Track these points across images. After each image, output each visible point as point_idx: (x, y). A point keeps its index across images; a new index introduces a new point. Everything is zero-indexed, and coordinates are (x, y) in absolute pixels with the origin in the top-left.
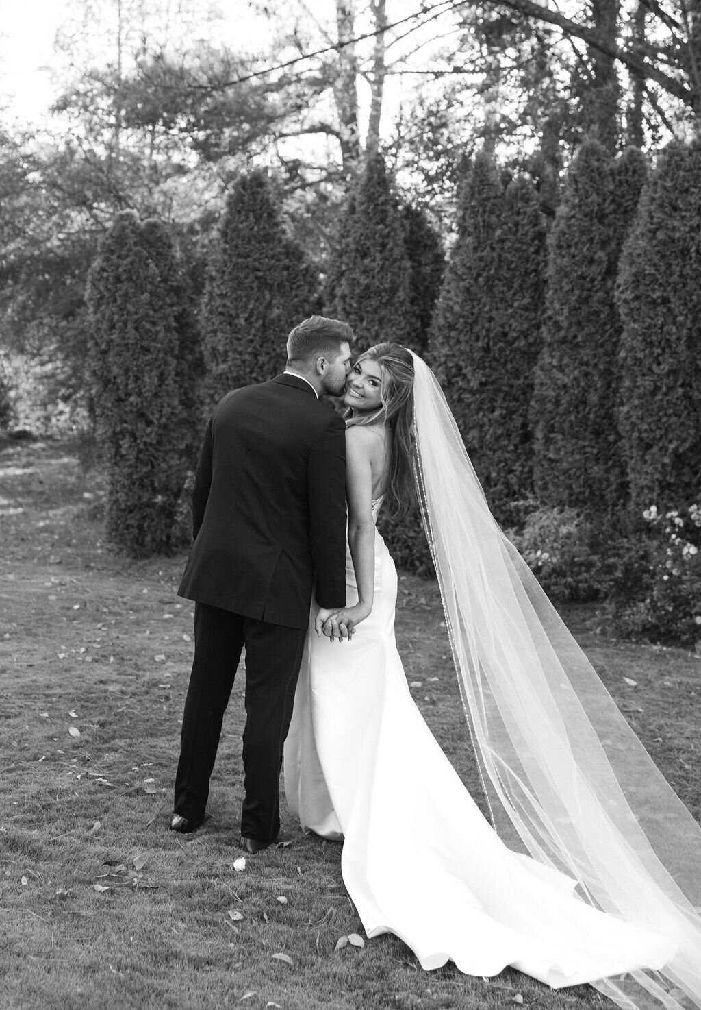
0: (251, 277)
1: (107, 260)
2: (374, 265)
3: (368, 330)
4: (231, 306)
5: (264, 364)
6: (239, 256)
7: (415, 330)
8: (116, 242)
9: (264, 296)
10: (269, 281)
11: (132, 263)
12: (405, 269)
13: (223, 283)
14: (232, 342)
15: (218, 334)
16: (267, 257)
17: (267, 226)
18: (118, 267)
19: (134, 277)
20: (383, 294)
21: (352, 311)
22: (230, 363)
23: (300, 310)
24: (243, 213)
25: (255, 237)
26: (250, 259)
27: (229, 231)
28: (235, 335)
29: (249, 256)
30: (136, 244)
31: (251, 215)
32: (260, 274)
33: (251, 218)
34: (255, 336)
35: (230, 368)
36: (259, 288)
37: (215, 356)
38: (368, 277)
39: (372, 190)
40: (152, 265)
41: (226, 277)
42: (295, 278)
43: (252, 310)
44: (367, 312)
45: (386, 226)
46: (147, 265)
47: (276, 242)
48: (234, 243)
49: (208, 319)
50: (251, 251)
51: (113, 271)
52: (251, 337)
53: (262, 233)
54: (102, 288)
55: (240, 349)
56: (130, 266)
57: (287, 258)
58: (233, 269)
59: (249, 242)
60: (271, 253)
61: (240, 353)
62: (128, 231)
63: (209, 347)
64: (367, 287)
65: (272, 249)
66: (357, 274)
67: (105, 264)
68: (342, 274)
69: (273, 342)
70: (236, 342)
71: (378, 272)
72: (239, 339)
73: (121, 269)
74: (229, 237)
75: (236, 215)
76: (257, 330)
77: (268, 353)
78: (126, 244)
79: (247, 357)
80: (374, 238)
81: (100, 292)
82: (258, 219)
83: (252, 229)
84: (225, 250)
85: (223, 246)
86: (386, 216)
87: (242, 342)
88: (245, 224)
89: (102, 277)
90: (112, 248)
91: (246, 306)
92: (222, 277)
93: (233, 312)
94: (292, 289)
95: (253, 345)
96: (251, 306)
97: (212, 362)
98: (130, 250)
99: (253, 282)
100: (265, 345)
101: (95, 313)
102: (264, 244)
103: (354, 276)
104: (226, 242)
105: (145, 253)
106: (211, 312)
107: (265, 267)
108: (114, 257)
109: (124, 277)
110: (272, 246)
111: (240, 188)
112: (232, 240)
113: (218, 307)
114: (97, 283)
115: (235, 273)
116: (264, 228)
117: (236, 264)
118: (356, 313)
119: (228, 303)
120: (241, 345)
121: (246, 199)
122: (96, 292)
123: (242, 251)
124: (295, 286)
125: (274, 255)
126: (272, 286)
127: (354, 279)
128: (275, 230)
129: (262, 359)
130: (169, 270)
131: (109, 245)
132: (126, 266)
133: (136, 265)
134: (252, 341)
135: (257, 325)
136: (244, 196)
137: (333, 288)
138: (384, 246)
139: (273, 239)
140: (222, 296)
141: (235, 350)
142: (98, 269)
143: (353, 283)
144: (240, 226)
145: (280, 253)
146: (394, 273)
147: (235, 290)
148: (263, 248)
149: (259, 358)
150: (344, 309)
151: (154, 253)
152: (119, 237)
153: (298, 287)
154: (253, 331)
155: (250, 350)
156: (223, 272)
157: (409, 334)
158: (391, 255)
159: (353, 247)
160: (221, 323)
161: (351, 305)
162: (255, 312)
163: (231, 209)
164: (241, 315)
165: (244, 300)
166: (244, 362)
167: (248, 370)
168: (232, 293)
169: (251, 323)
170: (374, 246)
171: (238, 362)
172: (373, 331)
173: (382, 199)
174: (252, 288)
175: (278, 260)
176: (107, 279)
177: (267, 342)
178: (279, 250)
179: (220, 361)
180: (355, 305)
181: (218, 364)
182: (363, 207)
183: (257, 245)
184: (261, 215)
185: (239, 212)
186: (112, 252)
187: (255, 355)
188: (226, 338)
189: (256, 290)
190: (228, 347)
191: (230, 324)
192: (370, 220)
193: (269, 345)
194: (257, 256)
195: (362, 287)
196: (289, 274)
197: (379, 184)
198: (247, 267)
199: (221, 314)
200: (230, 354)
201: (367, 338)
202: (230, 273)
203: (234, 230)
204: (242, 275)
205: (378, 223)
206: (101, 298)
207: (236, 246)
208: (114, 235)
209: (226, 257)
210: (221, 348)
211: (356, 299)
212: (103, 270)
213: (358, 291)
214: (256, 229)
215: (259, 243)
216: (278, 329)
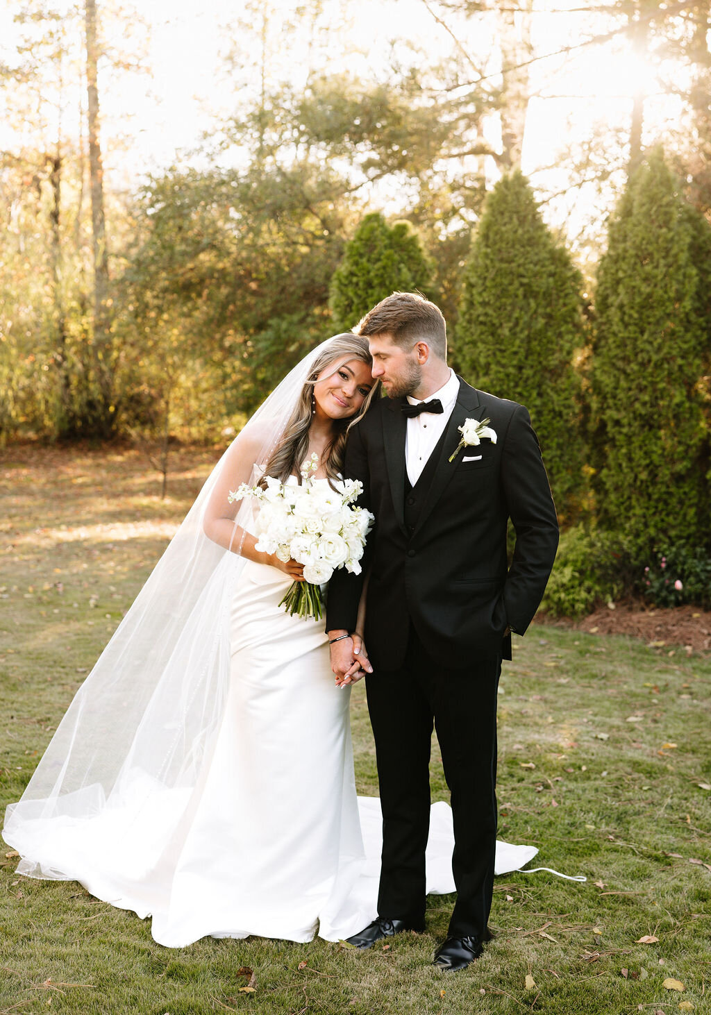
0: (516, 283)
1: (356, 264)
2: (656, 272)
3: (651, 343)
4: (495, 315)
5: (528, 379)
6: (502, 260)
7: (700, 344)
8: (366, 245)
9: (529, 304)
10: (535, 289)
11: (384, 268)
12: (690, 277)
13: (484, 290)
14: (494, 354)
15: (479, 344)
16: (531, 262)
17: (531, 229)
18: (369, 272)
19: (387, 283)
20: (668, 304)
21: (632, 321)
22: (492, 377)
23: (569, 319)
24: (507, 214)
25: (519, 241)
26: (514, 265)
27: (491, 235)
28: (498, 346)
29: (512, 261)
30: (386, 247)
31: (515, 217)
32: (525, 281)
33: (515, 221)
34: (519, 347)
35: (492, 381)
36: (525, 296)
37: (474, 368)
38: (649, 285)
39: (655, 190)
40: (405, 270)
41: (488, 283)
42: (562, 286)
43: (517, 319)
44: (649, 323)
45: (670, 230)
46: (399, 270)
47: (541, 247)
48: (497, 247)
49: (466, 330)
50: (516, 256)
51: (363, 275)
52: (515, 349)
53: (526, 236)
54: (351, 294)
55: (504, 361)
56: (382, 271)
57: (552, 264)
58: (496, 275)
59: (513, 246)
60: (536, 258)
61: (503, 366)
62: (377, 233)
63: (467, 358)
64: (650, 296)
65: (536, 254)
66: (637, 282)
67: (354, 268)
68: (618, 282)
69: (539, 355)
70: (498, 353)
71: (662, 280)
72: (502, 351)
73: (372, 274)
74: (491, 241)
75: (499, 217)
76: (522, 341)
77: (532, 367)
78: (375, 247)
79: (511, 370)
80: (657, 243)
81: (348, 298)
82: (522, 222)
83: (516, 232)
84: (486, 255)
85: (484, 250)
86: (671, 219)
87: (505, 354)
88: (509, 227)
89: (351, 282)
90: (362, 251)
91: (510, 316)
92: (483, 284)
93: (496, 321)
94: (559, 297)
95: (518, 357)
96: (516, 315)
97: (471, 375)
98: (380, 254)
99: (518, 289)
100: (530, 358)
101: (342, 320)
102: (529, 249)
103: (633, 284)
104: (487, 246)
105: (396, 257)
106: (469, 322)
107: (530, 274)
108: (364, 260)
109: (376, 282)
110: (536, 250)
111: (503, 188)
112: (495, 243)
113: (479, 316)
114: (343, 288)
115: (498, 280)
116: (528, 231)
117: (500, 270)
118: (636, 325)
119: (490, 311)
120: (503, 357)
121: (509, 198)
122: (343, 298)
123: (505, 255)
124: (562, 294)
125: (539, 261)
126: (538, 293)
127: (634, 287)
128: (540, 233)
129: (528, 372)
130: (422, 275)
131: (357, 248)
132: (378, 270)
133: (389, 270)
134: (515, 353)
135: (522, 336)
136: (506, 196)
137: (606, 298)
138: (668, 251)
139: (537, 244)
140: (485, 304)
141: (498, 363)
142: (345, 274)
143: (633, 291)
144: (504, 229)
145: (545, 259)
146: (679, 282)
147: (498, 297)
148: (528, 252)
149: (524, 371)
150: (622, 320)
151: (406, 257)
152: (368, 240)
153: (566, 295)
154: (517, 342)
155: (515, 362)
156: (485, 278)
157: (694, 348)
158: (676, 261)
159: (632, 252)
160: (482, 333)
161: (631, 316)
162: (521, 322)
163: (493, 211)
164: (505, 325)
165: (509, 308)
166: (508, 375)
167: (512, 384)
168: (496, 300)
169: (515, 334)
170: (658, 251)
171: (501, 376)
172: (655, 344)
173: (665, 201)
174: (517, 296)
175: (543, 266)
176: (357, 284)
177: (532, 354)
178: (544, 255)
179: (481, 374)
180: (636, 315)
181: (478, 377)
182: (644, 209)
183: (522, 250)
184: (525, 217)
185: (502, 213)
186: (361, 255)
187: (520, 368)
188: (489, 350)
189: (521, 297)
190: (490, 360)
191: (493, 334)
192: (652, 222)
193: (535, 357)
194: (522, 261)
195: (644, 296)
196: (556, 282)
197: (661, 183)
198: (512, 273)
199: (482, 323)
200: (493, 367)
201: (648, 352)
202: (493, 280)
203: (496, 233)
204: (506, 282)
205: (660, 227)
206: (350, 305)
207: (500, 250)
208: (363, 237)
209: (488, 262)
210: (482, 360)
211: (637, 308)
212: (352, 274)
213: (638, 300)
214: (520, 231)
215: (523, 246)
216: (545, 340)
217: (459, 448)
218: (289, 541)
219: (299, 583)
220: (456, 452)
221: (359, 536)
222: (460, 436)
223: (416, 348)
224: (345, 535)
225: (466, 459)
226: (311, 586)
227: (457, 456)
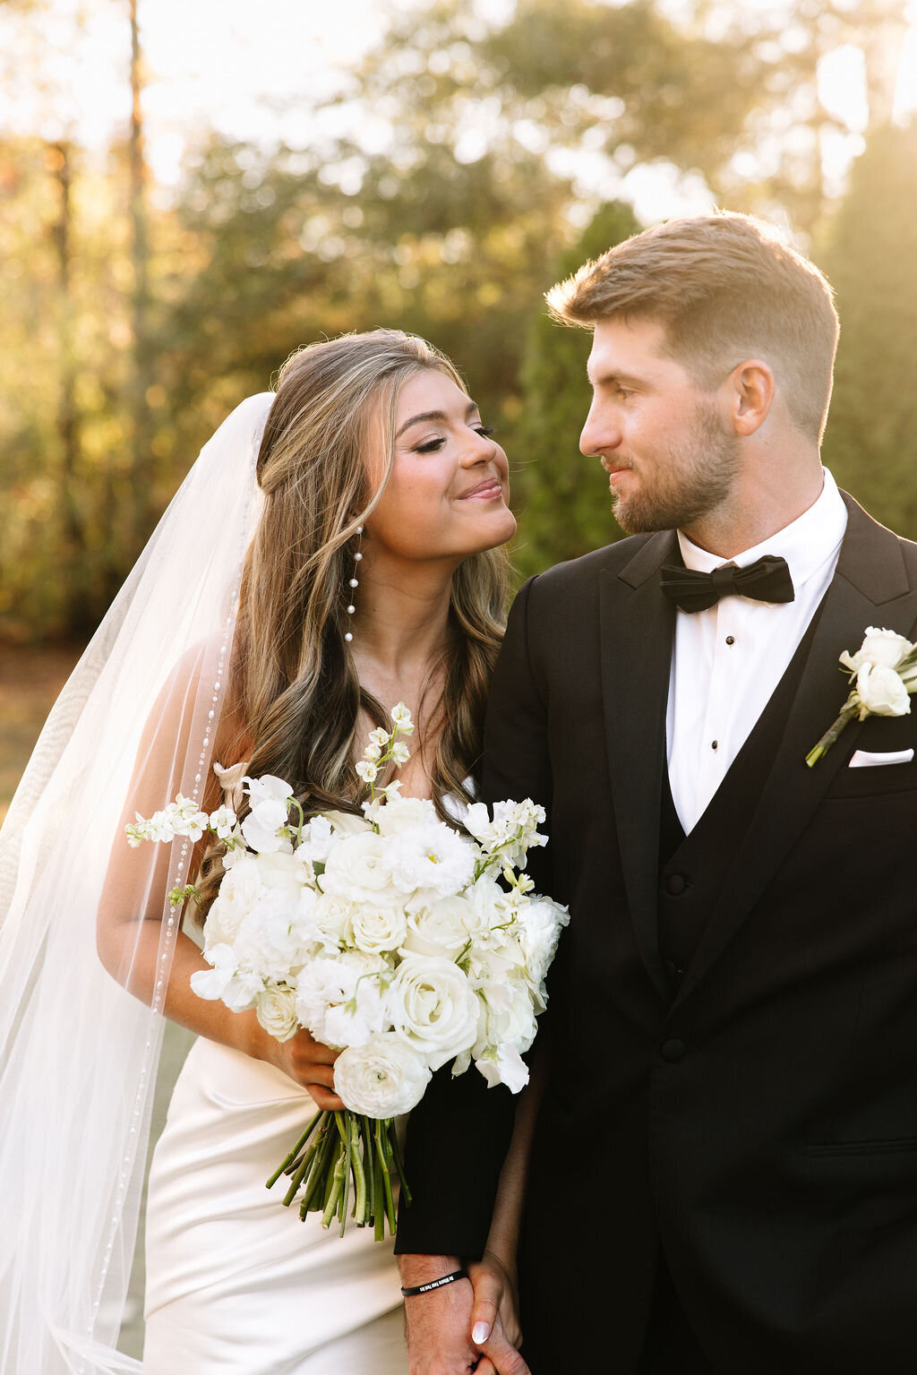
217: (840, 722)
218: (294, 972)
219: (331, 1114)
220: (831, 735)
221: (522, 973)
222: (845, 683)
223: (735, 380)
224: (476, 967)
225: (861, 759)
226: (366, 1125)
227: (831, 748)
